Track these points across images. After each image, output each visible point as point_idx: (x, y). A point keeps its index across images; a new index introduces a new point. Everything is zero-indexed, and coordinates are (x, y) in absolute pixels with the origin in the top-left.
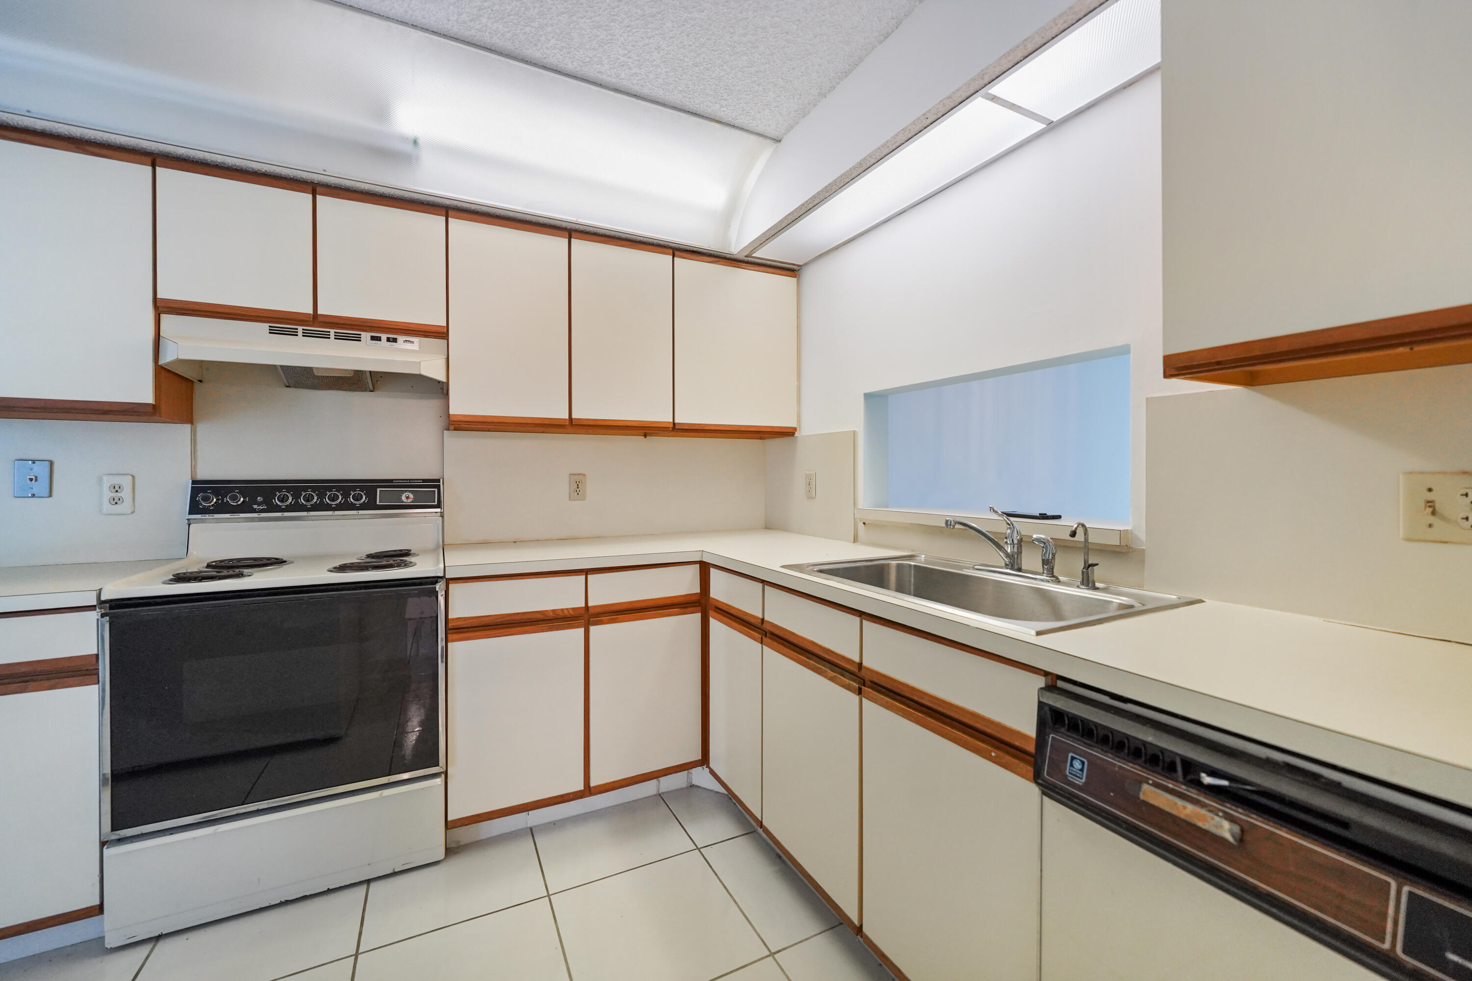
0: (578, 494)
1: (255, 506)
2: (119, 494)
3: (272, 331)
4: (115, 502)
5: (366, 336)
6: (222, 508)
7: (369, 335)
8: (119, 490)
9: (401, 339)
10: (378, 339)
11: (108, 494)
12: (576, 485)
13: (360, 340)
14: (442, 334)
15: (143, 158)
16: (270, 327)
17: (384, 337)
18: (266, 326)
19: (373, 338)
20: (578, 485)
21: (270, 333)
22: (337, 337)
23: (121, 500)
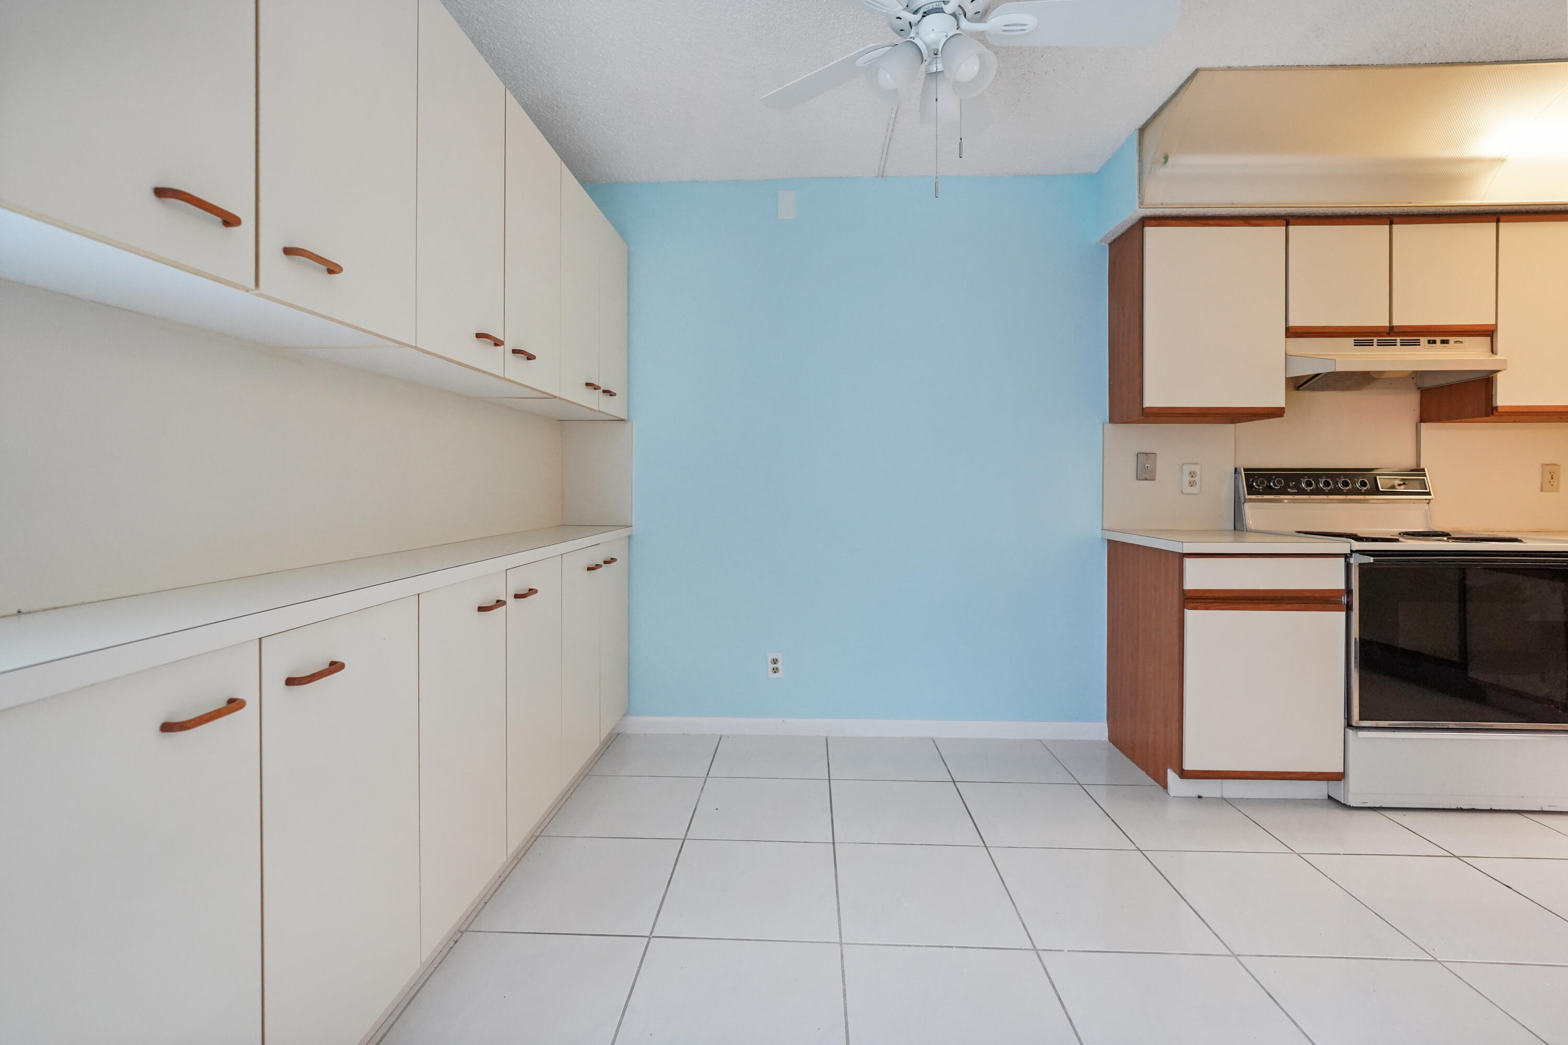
0: (1552, 485)
1: (1289, 490)
2: (1193, 479)
3: (1357, 344)
4: (1192, 484)
5: (1424, 340)
6: (1269, 490)
7: (1426, 339)
8: (1194, 476)
9: (1452, 339)
10: (1434, 342)
11: (1187, 478)
12: (1550, 475)
13: (1419, 345)
14: (1489, 332)
15: (1278, 221)
16: (1355, 340)
17: (1438, 339)
18: (1351, 340)
19: (1429, 342)
20: (1552, 475)
21: (1355, 345)
22: (1403, 344)
23: (1195, 483)
